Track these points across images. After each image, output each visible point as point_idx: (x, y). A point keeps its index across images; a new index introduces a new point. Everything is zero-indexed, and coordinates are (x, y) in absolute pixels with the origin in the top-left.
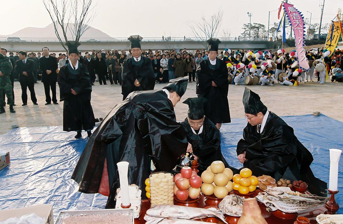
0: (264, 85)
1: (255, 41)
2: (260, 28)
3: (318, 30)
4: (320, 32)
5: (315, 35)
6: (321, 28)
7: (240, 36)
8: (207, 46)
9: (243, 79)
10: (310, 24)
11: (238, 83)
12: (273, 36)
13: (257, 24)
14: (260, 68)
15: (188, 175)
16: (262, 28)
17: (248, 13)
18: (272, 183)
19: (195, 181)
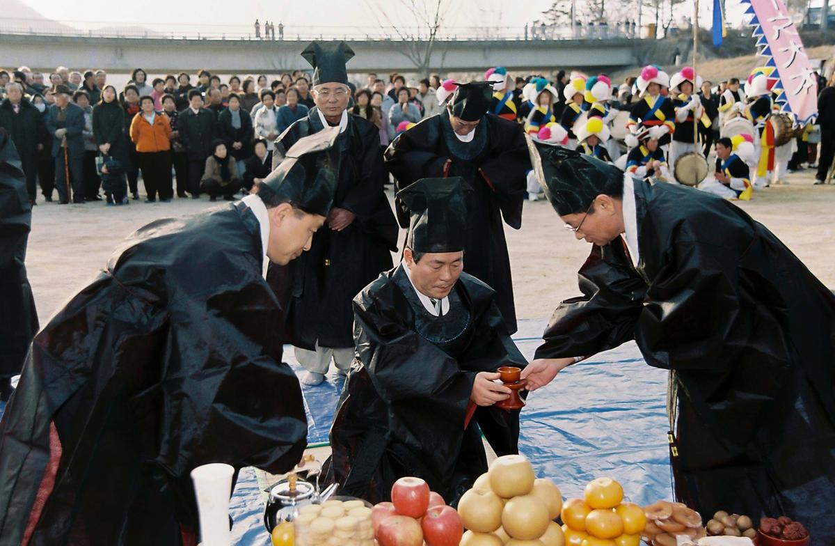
1: (594, 37)
7: (536, 22)
8: (420, 61)
12: (657, 18)
15: (419, 504)
18: (690, 525)
19: (441, 526)
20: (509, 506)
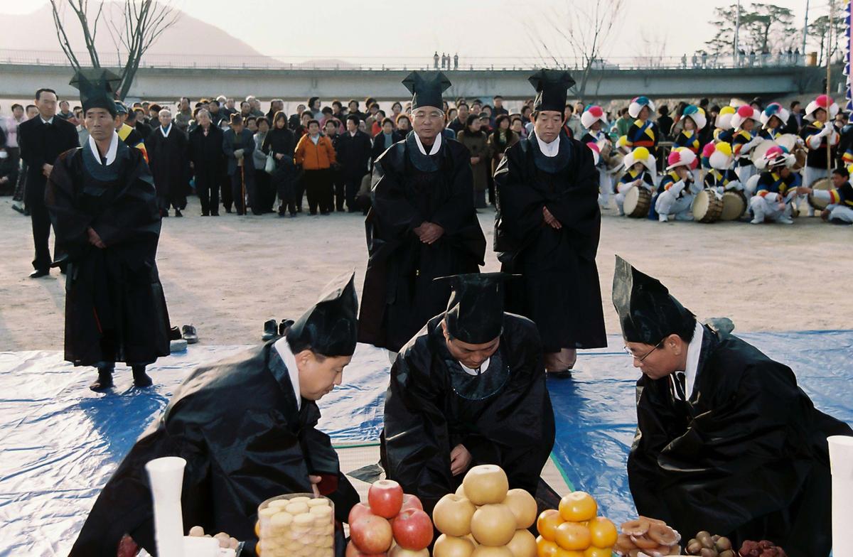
0: (760, 223)
2: (775, 19)
9: (687, 201)
11: (670, 214)
12: (822, 46)
13: (761, 5)
14: (750, 163)
16: (782, 18)
18: (663, 542)
19: (411, 528)
20: (479, 511)
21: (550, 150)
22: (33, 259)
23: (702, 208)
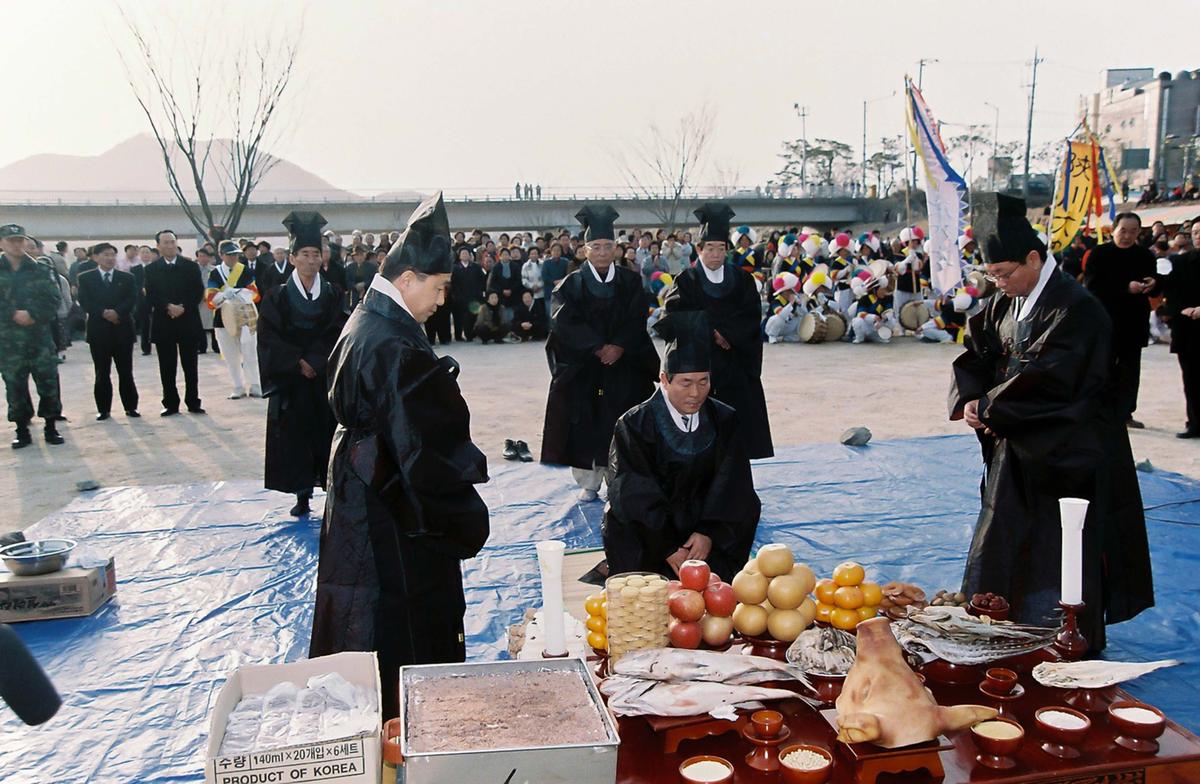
0: (861, 343)
1: (823, 196)
2: (838, 154)
3: (1022, 162)
4: (1027, 168)
5: (1013, 179)
6: (1031, 155)
7: (770, 182)
8: (666, 217)
9: (795, 322)
10: (996, 144)
11: (779, 335)
12: (879, 179)
13: (824, 141)
14: (848, 287)
15: (702, 581)
16: (844, 153)
17: (796, 106)
19: (719, 598)
20: (774, 583)
21: (716, 277)
22: (162, 398)
23: (809, 329)
